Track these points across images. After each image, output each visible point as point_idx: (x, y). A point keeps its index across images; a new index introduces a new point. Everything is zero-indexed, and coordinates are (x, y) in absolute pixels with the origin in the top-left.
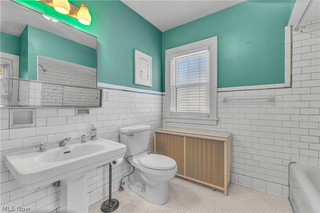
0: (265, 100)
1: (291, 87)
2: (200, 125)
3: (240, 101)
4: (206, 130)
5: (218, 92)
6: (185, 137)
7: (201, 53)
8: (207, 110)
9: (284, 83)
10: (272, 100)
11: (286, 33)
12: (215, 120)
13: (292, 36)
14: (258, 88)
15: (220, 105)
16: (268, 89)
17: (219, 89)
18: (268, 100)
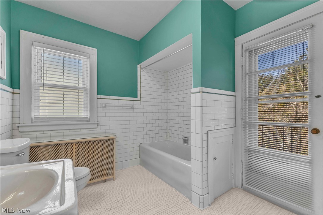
0: (129, 108)
1: (140, 101)
2: (80, 130)
3: (115, 107)
4: (86, 134)
5: (98, 98)
6: (74, 144)
7: (80, 57)
8: (87, 114)
9: (137, 98)
10: (132, 108)
11: (138, 68)
12: (96, 124)
13: (140, 71)
14: (125, 99)
15: (100, 110)
16: (131, 100)
17: (99, 96)
18: (130, 108)
